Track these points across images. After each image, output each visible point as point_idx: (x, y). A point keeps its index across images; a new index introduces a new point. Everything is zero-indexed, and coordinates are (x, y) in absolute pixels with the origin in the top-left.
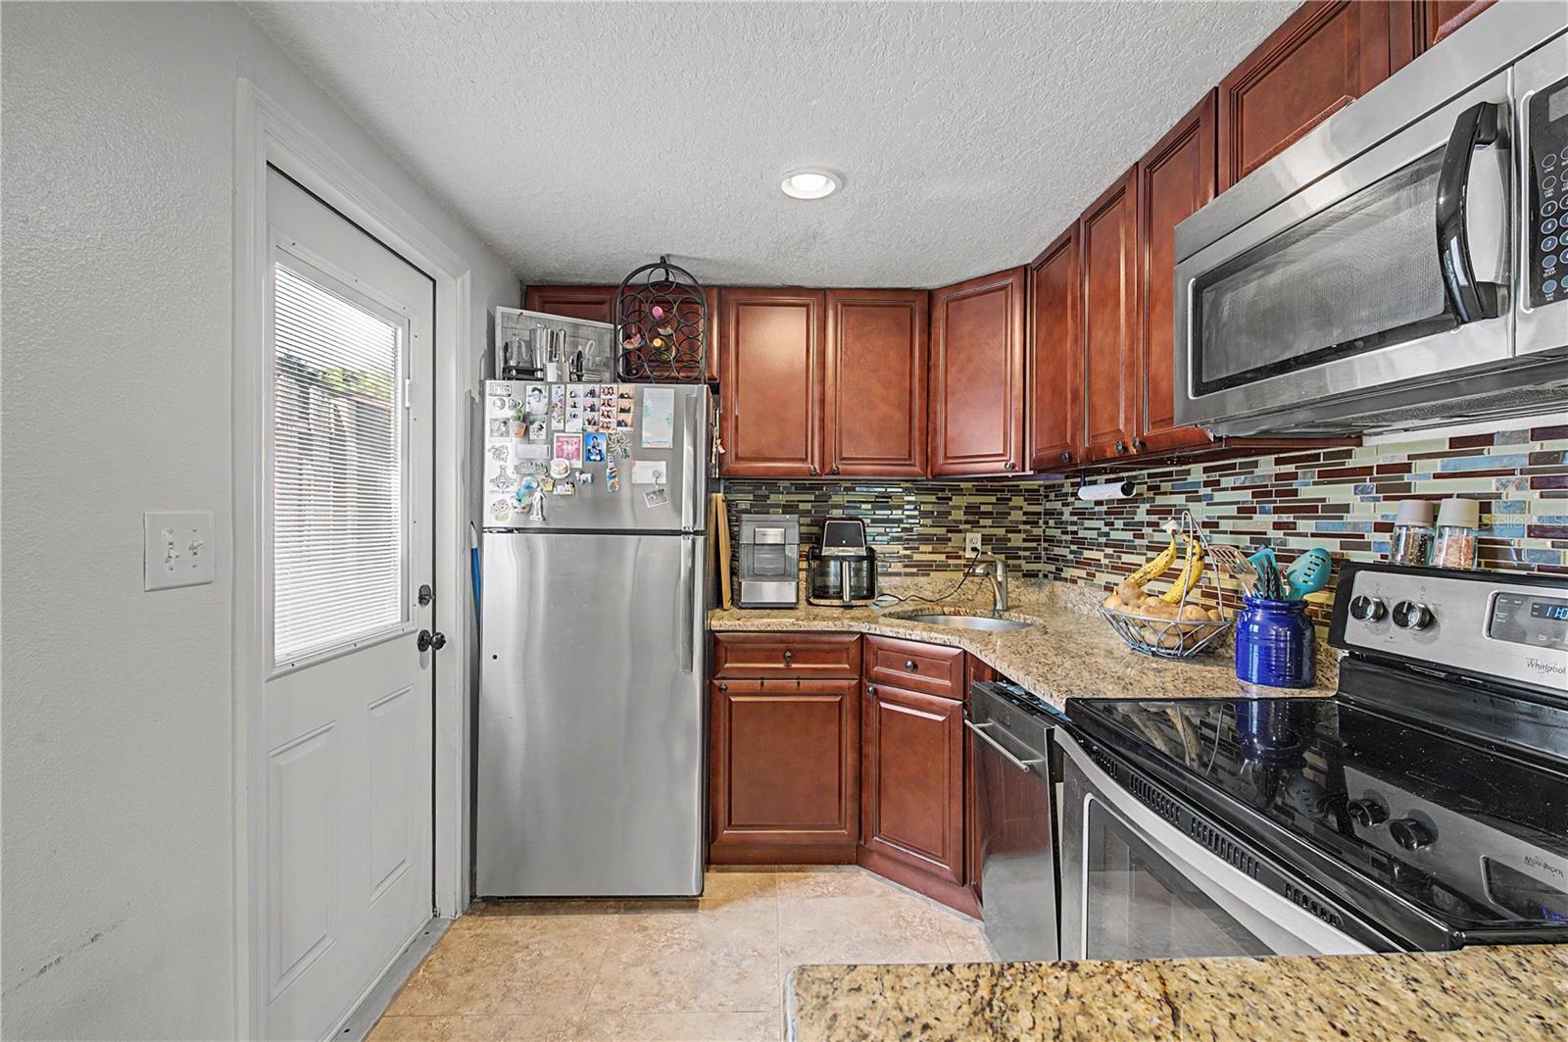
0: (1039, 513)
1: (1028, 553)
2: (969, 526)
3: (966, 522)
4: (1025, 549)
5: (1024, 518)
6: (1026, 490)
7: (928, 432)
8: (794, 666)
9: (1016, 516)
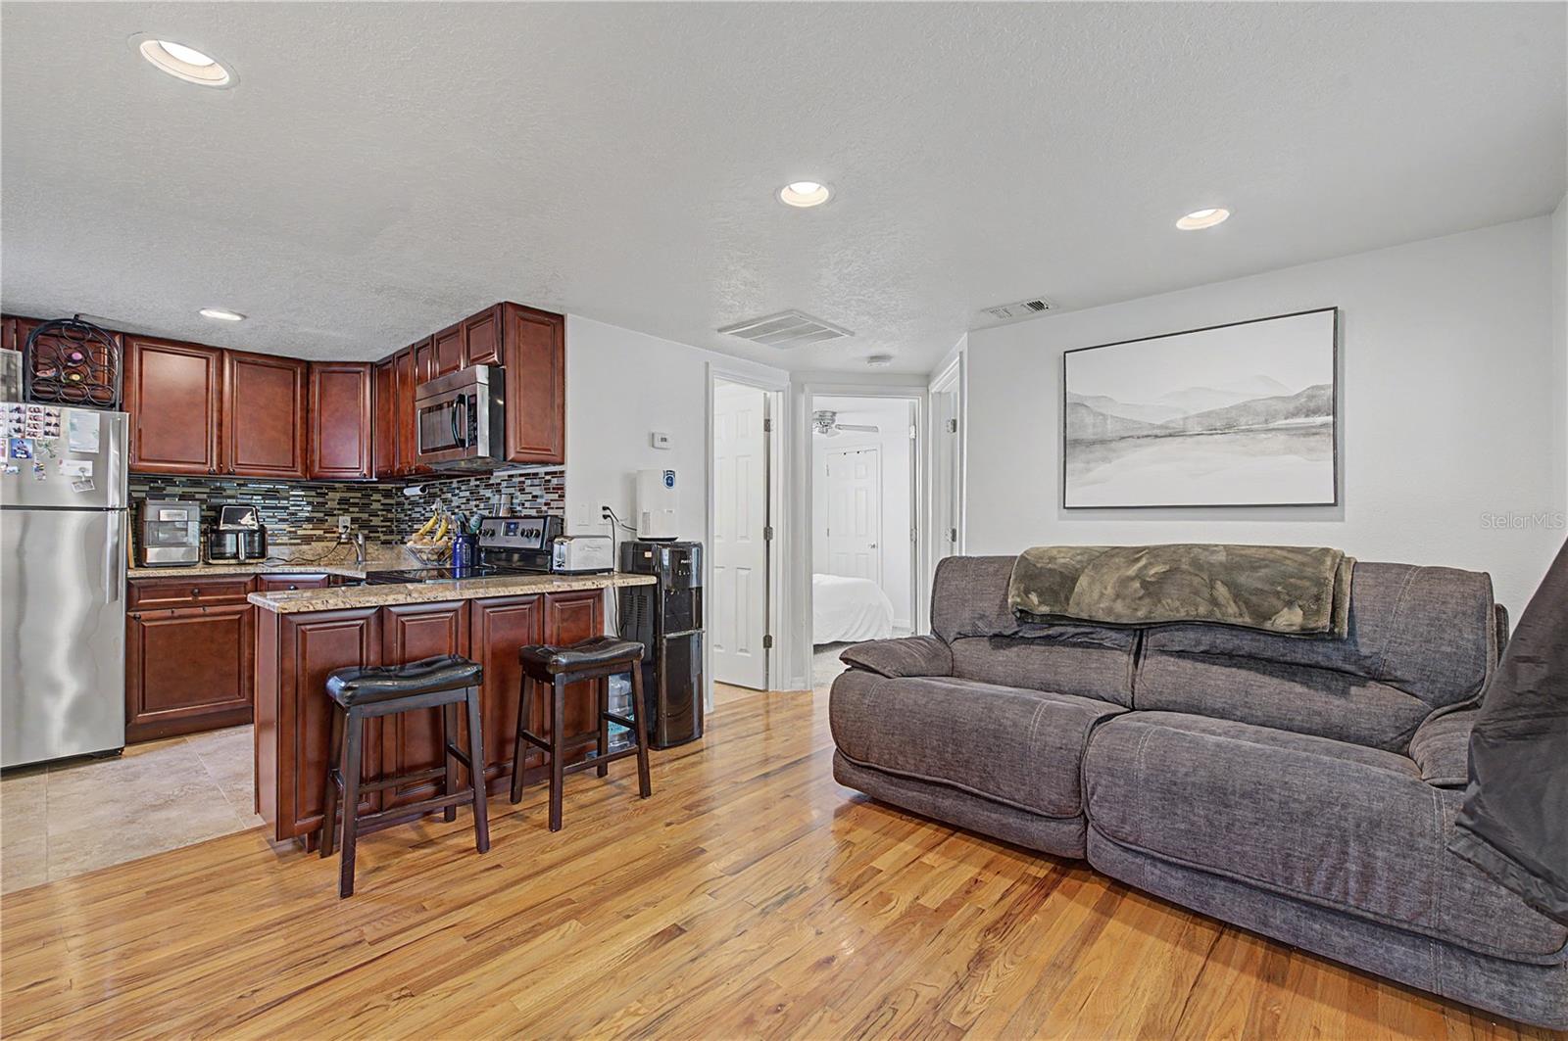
0: (392, 505)
1: (384, 529)
2: (341, 512)
3: (339, 509)
4: (383, 527)
5: (382, 507)
6: (383, 490)
7: (307, 450)
8: (200, 598)
9: (376, 506)
